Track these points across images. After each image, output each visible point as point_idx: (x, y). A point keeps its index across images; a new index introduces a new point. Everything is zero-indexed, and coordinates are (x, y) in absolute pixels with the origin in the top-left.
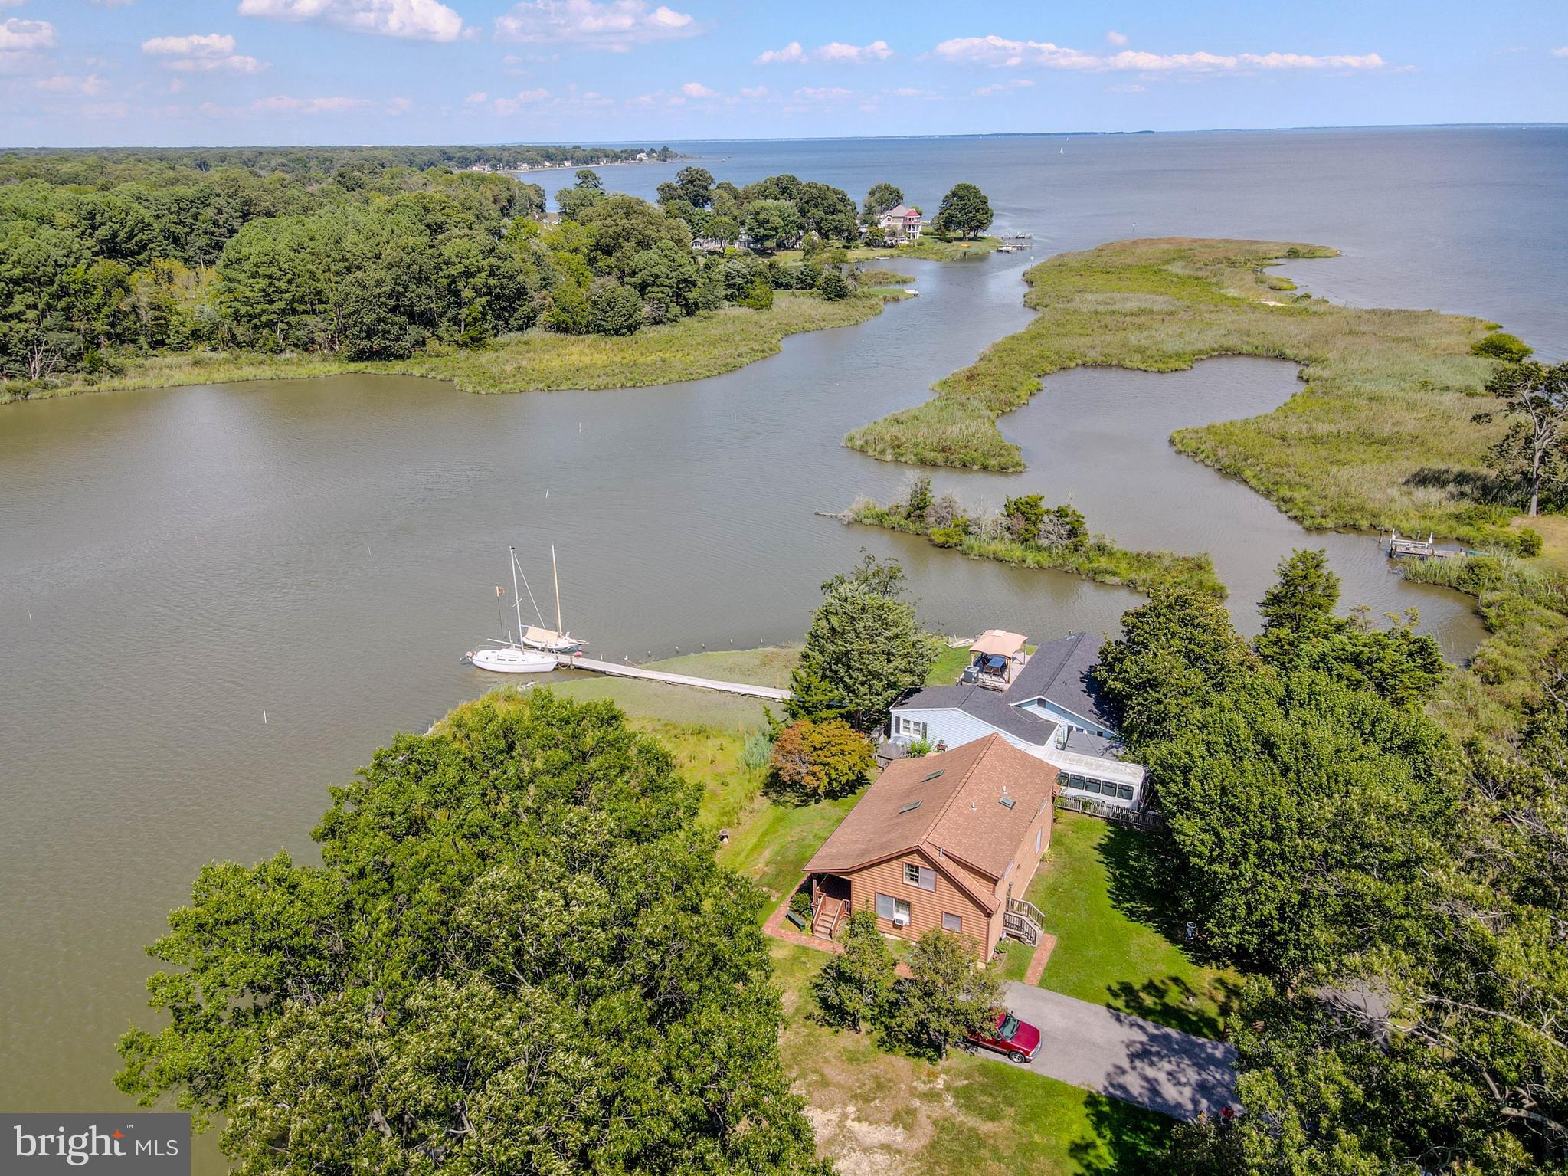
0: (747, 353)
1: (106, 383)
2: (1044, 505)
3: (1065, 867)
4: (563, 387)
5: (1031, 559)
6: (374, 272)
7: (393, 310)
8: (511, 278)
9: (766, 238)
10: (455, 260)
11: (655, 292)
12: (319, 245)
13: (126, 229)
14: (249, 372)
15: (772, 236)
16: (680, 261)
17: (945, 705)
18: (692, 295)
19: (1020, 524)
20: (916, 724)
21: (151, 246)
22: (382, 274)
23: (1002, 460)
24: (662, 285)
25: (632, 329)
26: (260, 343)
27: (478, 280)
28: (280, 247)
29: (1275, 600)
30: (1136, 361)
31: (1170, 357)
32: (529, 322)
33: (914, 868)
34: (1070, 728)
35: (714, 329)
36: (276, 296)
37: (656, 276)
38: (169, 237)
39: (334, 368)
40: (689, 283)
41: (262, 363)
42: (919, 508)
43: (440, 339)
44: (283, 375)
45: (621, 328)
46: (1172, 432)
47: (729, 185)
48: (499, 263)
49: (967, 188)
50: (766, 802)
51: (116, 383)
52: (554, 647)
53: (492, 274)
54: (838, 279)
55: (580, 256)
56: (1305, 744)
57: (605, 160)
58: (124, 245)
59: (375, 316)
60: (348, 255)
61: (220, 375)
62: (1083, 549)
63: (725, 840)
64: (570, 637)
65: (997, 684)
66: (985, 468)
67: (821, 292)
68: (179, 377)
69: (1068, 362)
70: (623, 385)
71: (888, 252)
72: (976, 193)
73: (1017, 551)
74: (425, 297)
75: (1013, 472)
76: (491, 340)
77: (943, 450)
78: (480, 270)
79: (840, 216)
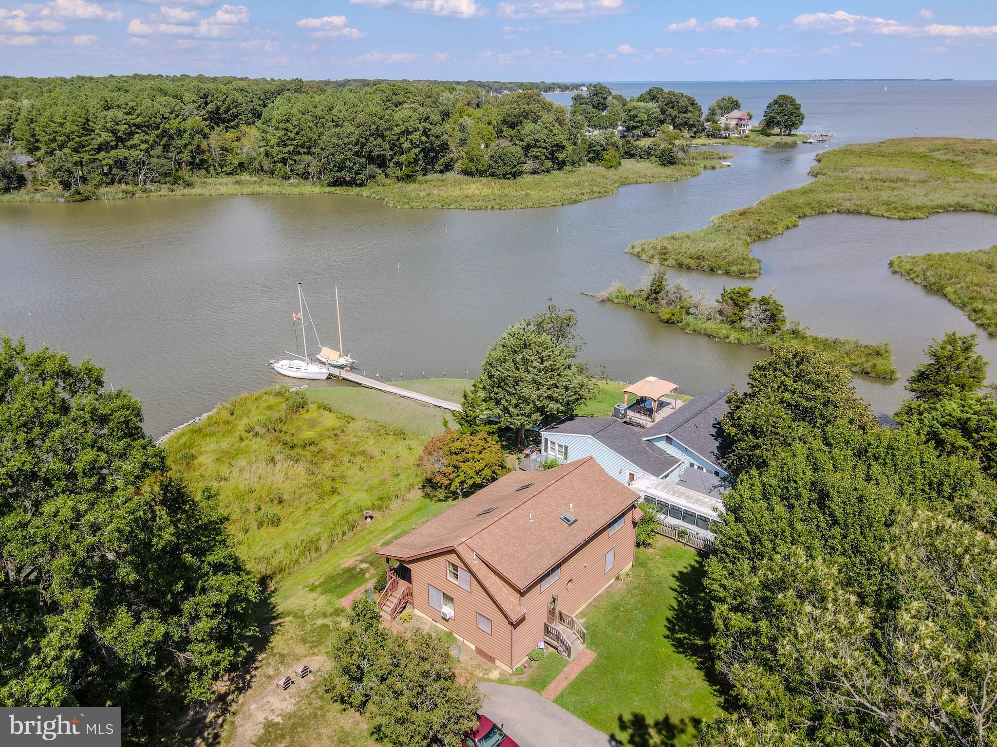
0: (587, 193)
1: (181, 191)
2: (752, 295)
3: (636, 588)
4: (452, 207)
5: (734, 336)
6: (349, 128)
7: (357, 154)
8: (437, 137)
9: (635, 128)
10: (401, 123)
11: (535, 152)
12: (318, 112)
13: (226, 106)
14: (265, 189)
15: (638, 127)
16: (556, 131)
17: (584, 432)
18: (561, 156)
19: (729, 309)
20: (560, 446)
21: (240, 117)
22: (352, 129)
23: (742, 267)
24: (540, 147)
25: (515, 175)
26: (276, 173)
27: (414, 136)
28: (294, 111)
29: (922, 376)
30: (882, 210)
31: (912, 209)
32: (448, 167)
33: (455, 567)
34: (692, 465)
35: (572, 179)
36: (288, 143)
37: (537, 141)
38: (255, 114)
39: (317, 189)
40: (560, 147)
41: (275, 184)
42: (656, 292)
43: (387, 176)
44: (284, 192)
45: (507, 174)
46: (894, 258)
47: (621, 96)
48: (432, 127)
49: (785, 97)
50: (420, 493)
51: (186, 191)
52: (335, 363)
53: (425, 133)
54: (670, 151)
55: (491, 127)
56: (860, 500)
57: (558, 90)
58: (223, 115)
59: (343, 156)
60: (335, 118)
61: (247, 190)
62: (779, 332)
63: (369, 520)
64: (351, 357)
65: (641, 422)
66: (727, 273)
67: (657, 159)
68: (223, 190)
69: (826, 209)
70: (493, 208)
71: (721, 141)
72: (792, 102)
73: (725, 329)
74: (378, 147)
75: (749, 278)
76: (420, 178)
77: (698, 258)
78: (416, 130)
79: (689, 115)
